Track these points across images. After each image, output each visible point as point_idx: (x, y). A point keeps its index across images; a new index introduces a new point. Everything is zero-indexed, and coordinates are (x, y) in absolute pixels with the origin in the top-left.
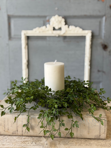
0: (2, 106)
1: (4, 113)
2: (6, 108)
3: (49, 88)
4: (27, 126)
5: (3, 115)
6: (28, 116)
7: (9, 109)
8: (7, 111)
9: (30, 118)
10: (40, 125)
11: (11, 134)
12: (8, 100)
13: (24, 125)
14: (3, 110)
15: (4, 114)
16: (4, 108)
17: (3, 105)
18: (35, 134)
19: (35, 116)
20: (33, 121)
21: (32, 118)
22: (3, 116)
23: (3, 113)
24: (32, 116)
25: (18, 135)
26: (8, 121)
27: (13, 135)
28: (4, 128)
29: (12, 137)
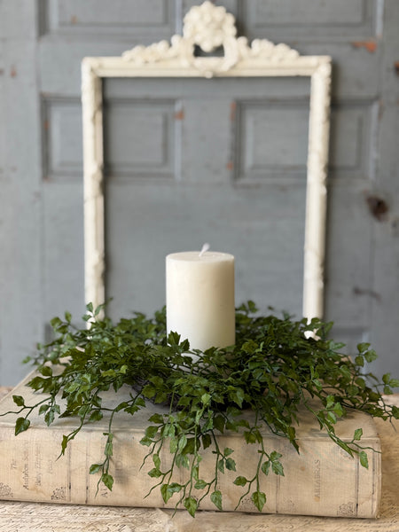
0: (19, 400)
1: (26, 422)
2: (33, 408)
3: (181, 340)
4: (105, 472)
5: (21, 431)
6: (107, 436)
7: (43, 409)
8: (35, 416)
9: (114, 441)
10: (151, 466)
11: (48, 499)
12: (38, 378)
13: (94, 468)
14: (23, 415)
15: (26, 428)
16: (25, 407)
17: (21, 397)
18: (131, 501)
19: (130, 437)
20: (123, 451)
21: (121, 442)
22: (23, 435)
23: (22, 425)
24: (121, 436)
25: (72, 502)
26: (38, 452)
27: (55, 501)
28: (23, 475)
29: (52, 508)
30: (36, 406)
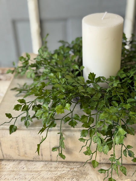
0: (9, 116)
1: (14, 127)
2: (17, 118)
4: (60, 148)
5: (12, 132)
6: (60, 134)
7: (23, 119)
8: (18, 123)
9: (64, 136)
11: (32, 159)
12: (18, 105)
13: (54, 149)
14: (12, 123)
15: (15, 130)
16: (13, 118)
17: (10, 114)
19: (73, 133)
20: (69, 140)
21: (68, 137)
22: (14, 134)
23: (12, 129)
24: (67, 133)
25: (43, 160)
26: (23, 141)
27: (35, 160)
28: (17, 151)
29: (34, 163)
30: (19, 116)
